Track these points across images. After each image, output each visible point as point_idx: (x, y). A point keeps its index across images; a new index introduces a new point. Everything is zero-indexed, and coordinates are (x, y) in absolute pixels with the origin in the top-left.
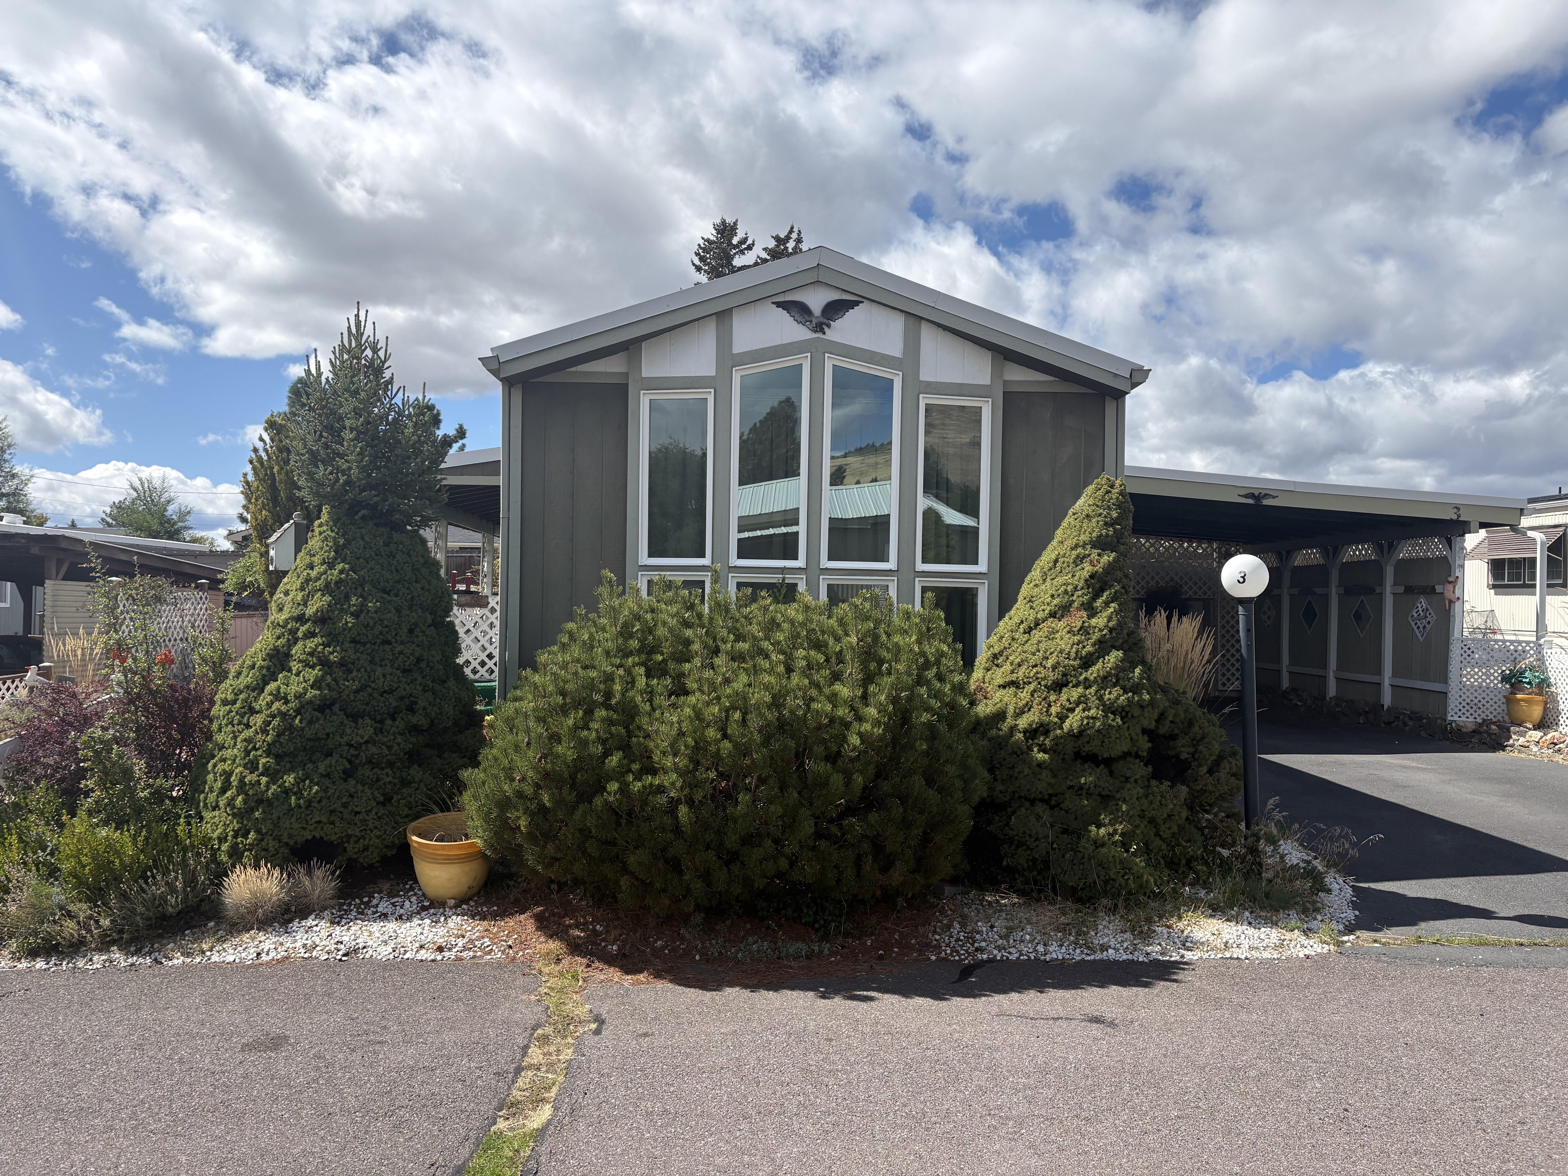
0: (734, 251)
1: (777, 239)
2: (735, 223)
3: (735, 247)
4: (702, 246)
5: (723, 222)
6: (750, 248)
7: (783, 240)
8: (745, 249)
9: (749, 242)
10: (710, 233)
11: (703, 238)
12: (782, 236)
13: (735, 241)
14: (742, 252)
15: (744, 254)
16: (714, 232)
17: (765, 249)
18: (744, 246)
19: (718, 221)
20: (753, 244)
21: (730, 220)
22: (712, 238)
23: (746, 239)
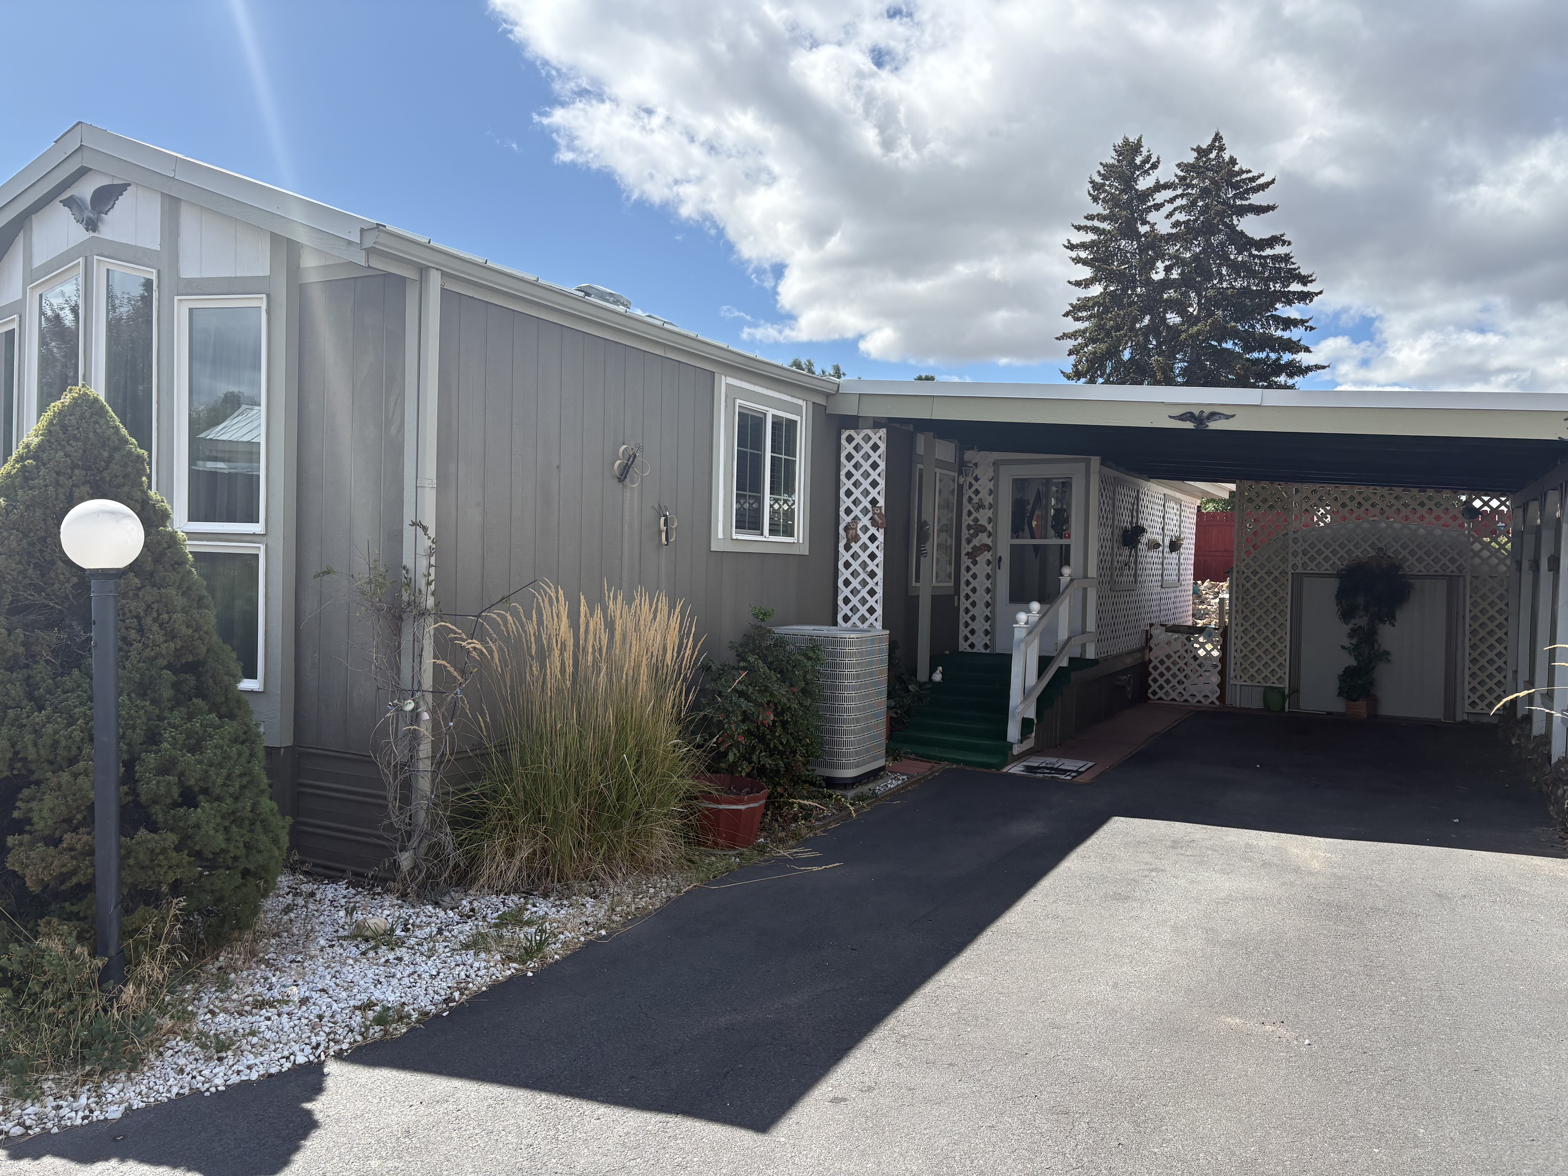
0: (1138, 173)
1: (1198, 150)
2: (1140, 140)
3: (1139, 168)
4: (1102, 172)
5: (1126, 142)
6: (1154, 166)
7: (1204, 150)
8: (1151, 168)
9: (1154, 159)
10: (1110, 158)
11: (1101, 164)
12: (1204, 146)
13: (1138, 160)
14: (1146, 172)
15: (1149, 174)
16: (1114, 154)
17: (1179, 166)
18: (1148, 166)
19: (1120, 142)
20: (1158, 162)
21: (1133, 139)
22: (1112, 161)
23: (1149, 157)
